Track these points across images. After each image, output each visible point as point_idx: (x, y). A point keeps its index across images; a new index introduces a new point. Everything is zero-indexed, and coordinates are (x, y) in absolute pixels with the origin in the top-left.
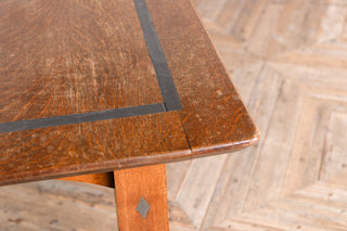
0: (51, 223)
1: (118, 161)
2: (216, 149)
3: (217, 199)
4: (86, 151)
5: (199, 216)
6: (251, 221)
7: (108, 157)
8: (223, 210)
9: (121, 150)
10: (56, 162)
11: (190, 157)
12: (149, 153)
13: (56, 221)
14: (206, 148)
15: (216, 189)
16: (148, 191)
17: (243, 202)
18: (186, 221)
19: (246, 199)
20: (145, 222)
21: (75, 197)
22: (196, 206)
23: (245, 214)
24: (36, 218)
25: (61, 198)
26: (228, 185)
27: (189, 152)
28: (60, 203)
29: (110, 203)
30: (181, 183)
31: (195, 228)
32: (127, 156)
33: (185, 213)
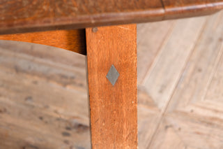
0: (26, 99)
1: (92, 17)
2: (189, 11)
3: (182, 86)
4: (61, 6)
5: (163, 100)
6: (213, 107)
7: (81, 12)
8: (187, 96)
9: (95, 7)
10: (30, 14)
11: (163, 18)
12: (122, 9)
13: (30, 98)
14: (179, 9)
15: (181, 77)
16: (118, 59)
17: (206, 89)
18: (151, 104)
19: (209, 88)
20: (114, 89)
21: (49, 78)
22: (161, 92)
23: (207, 101)
24: (13, 95)
25: (36, 78)
26: (193, 74)
27: (162, 11)
28: (35, 83)
29: (81, 85)
30: (148, 70)
31: (160, 111)
32: (100, 12)
33: (150, 97)
